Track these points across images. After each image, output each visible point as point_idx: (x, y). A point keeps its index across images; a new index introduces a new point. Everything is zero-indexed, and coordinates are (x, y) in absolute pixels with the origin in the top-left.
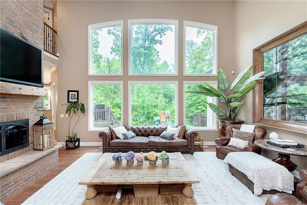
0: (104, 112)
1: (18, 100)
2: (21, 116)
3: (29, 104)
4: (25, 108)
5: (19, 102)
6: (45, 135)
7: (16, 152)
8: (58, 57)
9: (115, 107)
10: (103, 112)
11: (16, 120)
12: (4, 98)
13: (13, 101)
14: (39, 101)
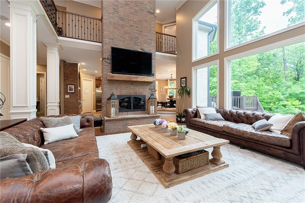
0: (240, 99)
1: (139, 84)
2: (141, 93)
3: (146, 87)
4: (143, 89)
5: (140, 85)
6: (151, 106)
7: (138, 112)
8: (176, 54)
9: (289, 99)
10: (237, 99)
11: (138, 94)
12: (133, 83)
13: (137, 85)
14: (152, 85)
